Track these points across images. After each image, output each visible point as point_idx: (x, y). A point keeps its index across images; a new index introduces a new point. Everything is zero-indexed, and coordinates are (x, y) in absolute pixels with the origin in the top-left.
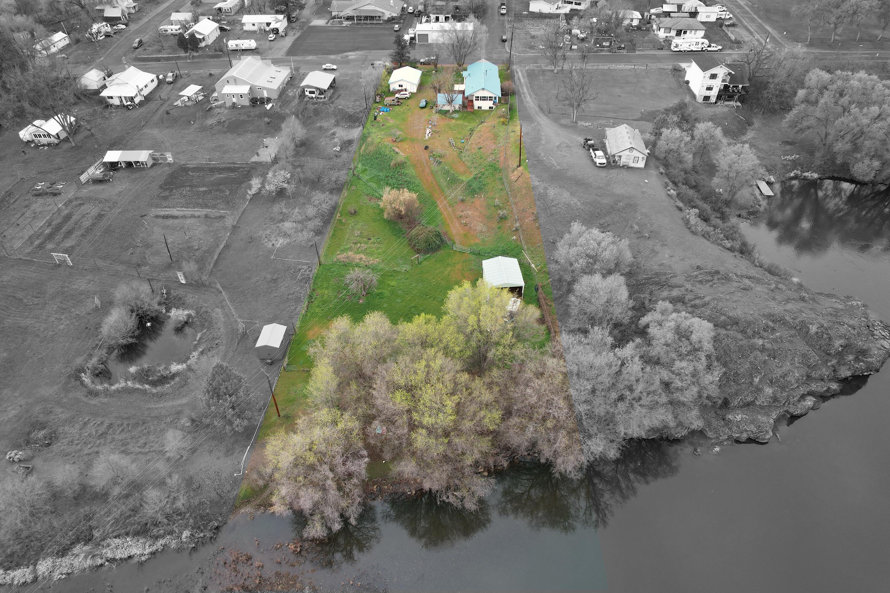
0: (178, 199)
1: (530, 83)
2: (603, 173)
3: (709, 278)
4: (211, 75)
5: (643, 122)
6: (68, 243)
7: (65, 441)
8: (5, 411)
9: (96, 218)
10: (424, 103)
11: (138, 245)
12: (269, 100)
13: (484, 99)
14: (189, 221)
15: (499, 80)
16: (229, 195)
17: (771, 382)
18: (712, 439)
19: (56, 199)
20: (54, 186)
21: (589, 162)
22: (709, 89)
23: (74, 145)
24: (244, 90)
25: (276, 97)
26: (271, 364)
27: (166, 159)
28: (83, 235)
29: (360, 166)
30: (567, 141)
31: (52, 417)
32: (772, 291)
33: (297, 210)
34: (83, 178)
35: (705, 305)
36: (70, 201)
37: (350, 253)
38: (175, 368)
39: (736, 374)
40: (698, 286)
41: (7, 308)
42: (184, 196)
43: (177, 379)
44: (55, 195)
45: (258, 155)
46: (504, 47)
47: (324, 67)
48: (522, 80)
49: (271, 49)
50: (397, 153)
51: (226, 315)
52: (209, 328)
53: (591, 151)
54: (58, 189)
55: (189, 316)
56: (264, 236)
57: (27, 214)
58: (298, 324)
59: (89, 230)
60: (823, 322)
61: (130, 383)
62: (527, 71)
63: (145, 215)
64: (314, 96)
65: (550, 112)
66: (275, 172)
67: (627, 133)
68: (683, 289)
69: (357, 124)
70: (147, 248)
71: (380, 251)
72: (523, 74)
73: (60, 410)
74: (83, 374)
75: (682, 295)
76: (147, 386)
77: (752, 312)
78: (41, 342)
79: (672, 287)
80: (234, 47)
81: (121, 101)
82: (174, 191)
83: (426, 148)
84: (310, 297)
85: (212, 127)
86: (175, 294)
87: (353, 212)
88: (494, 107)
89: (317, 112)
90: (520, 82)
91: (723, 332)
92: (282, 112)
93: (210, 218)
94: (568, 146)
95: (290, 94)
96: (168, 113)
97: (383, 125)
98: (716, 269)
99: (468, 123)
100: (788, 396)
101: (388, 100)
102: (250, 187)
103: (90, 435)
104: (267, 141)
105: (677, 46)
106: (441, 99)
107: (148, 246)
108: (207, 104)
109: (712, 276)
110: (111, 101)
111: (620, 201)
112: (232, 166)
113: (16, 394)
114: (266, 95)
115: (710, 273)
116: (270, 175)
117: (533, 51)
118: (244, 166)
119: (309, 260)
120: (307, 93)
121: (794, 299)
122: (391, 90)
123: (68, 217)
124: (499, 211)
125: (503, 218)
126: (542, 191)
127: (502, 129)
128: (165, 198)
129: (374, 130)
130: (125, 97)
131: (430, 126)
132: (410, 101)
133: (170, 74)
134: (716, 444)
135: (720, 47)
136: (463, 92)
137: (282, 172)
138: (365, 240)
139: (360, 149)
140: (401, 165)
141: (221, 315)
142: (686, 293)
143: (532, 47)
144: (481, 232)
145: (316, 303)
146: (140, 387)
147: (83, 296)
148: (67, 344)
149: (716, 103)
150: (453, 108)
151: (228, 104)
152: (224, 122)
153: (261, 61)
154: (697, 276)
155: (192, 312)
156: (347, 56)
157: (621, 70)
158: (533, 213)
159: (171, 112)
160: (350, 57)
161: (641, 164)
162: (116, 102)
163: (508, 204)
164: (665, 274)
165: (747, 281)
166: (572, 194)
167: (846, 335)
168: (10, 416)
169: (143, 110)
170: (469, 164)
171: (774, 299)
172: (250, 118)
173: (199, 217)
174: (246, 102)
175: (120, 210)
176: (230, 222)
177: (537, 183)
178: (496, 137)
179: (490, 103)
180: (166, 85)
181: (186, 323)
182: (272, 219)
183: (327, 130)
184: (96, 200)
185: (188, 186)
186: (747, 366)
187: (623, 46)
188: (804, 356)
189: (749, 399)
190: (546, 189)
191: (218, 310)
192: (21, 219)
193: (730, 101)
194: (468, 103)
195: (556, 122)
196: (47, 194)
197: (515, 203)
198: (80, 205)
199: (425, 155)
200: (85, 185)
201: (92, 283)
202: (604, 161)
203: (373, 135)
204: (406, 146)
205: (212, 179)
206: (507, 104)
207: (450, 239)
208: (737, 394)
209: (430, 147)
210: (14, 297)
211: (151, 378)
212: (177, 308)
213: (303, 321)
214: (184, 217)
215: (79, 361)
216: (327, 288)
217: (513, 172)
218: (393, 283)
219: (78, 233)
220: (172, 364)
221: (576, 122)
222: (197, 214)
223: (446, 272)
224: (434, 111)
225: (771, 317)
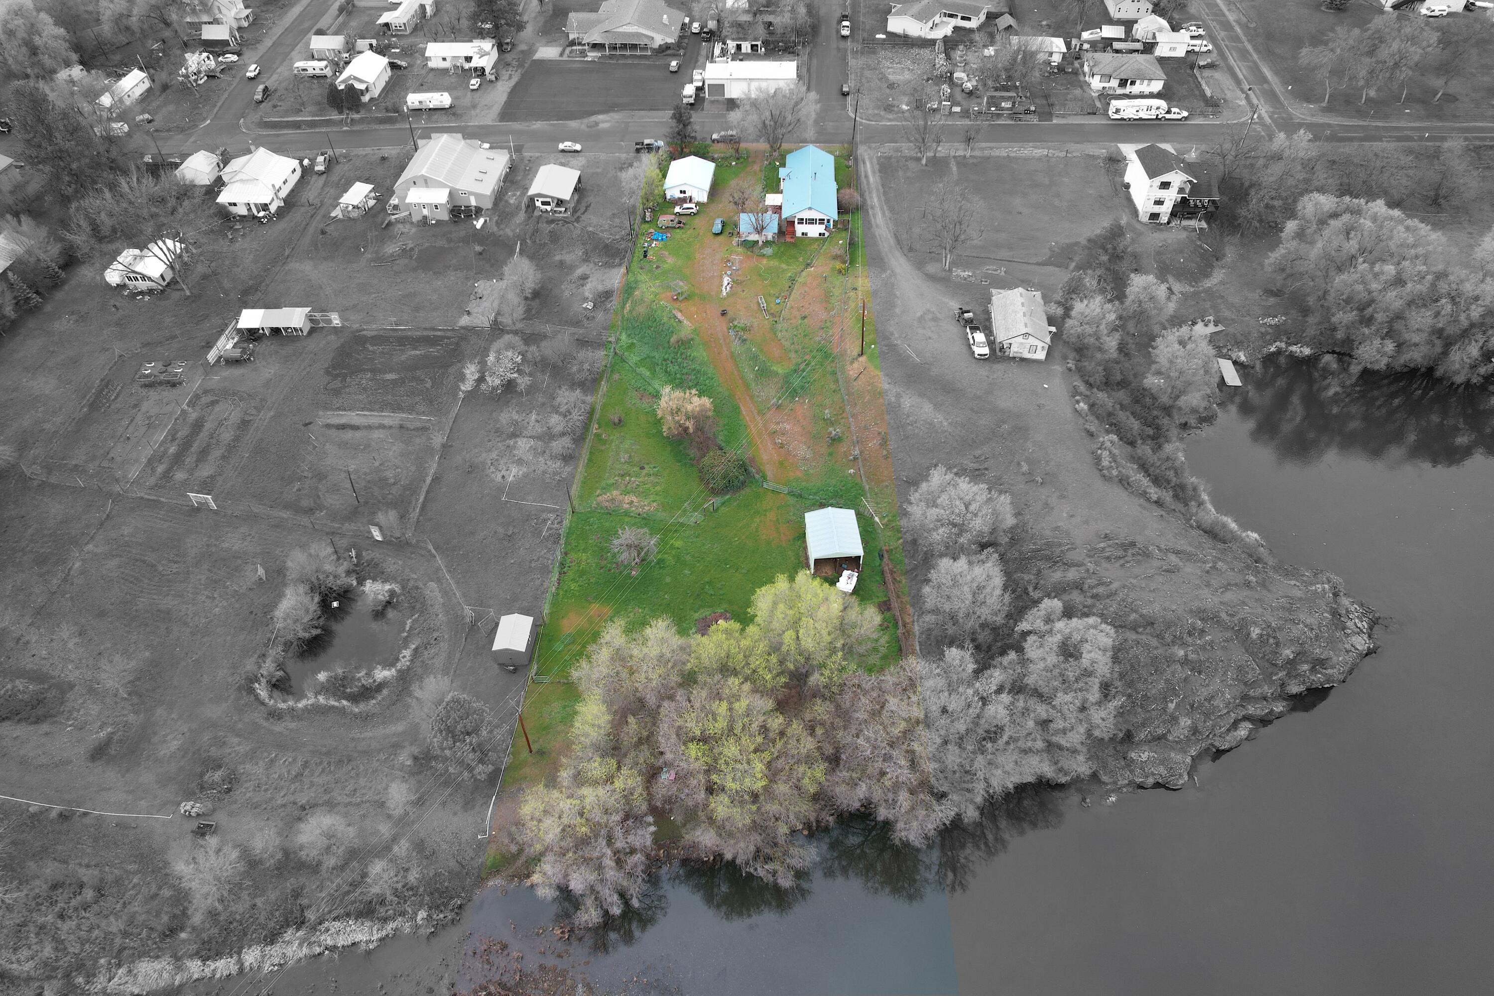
0: (356, 394)
1: (883, 186)
2: (983, 371)
3: (1120, 553)
4: (384, 159)
5: (1052, 268)
6: (206, 471)
7: (250, 785)
8: (165, 741)
9: (239, 427)
10: (720, 226)
11: (306, 474)
12: (479, 211)
13: (811, 221)
14: (376, 435)
15: (835, 186)
16: (432, 387)
17: (1192, 707)
18: (1107, 784)
19: (176, 392)
20: (169, 369)
21: (964, 349)
22: (1159, 202)
23: (188, 293)
24: (440, 197)
25: (490, 206)
26: (514, 672)
27: (330, 321)
28: (223, 457)
29: (624, 337)
30: (934, 309)
31: (228, 751)
32: (1208, 572)
33: (534, 417)
34: (212, 356)
35: (1111, 595)
36: (197, 397)
37: (615, 493)
38: (382, 674)
39: (1146, 697)
40: (1105, 564)
41: (137, 579)
42: (365, 389)
43: (385, 692)
44: (174, 385)
45: (469, 313)
46: (845, 107)
47: (561, 146)
48: (871, 179)
49: (474, 107)
50: (680, 321)
51: (445, 593)
52: (422, 612)
53: (968, 330)
54: (176, 375)
55: (392, 593)
56: (489, 462)
57: (139, 418)
58: (546, 610)
59: (231, 448)
60: (1271, 619)
61: (321, 699)
62: (879, 158)
63: (310, 423)
64: (549, 208)
65: (911, 249)
66: (499, 352)
67: (1023, 304)
68: (1083, 570)
69: (617, 260)
70: (320, 480)
71: (658, 488)
72: (872, 166)
73: (236, 740)
74: (257, 685)
75: (1081, 578)
76: (345, 702)
77: (1174, 607)
78: (193, 634)
79: (1069, 565)
80: (417, 105)
81: (250, 209)
82: (348, 379)
83: (724, 314)
84: (562, 565)
85: (393, 259)
86: (369, 557)
87: (617, 421)
88: (827, 234)
89: (554, 237)
90: (868, 182)
91: (1131, 636)
92: (501, 233)
93: (408, 429)
94: (935, 319)
95: (512, 201)
96: (323, 232)
97: (657, 267)
98: (1130, 539)
99: (788, 264)
100: (1214, 726)
101: (664, 220)
102: (462, 378)
103: (281, 777)
104: (481, 286)
105: (1117, 111)
106: (746, 222)
107: (321, 476)
108: (381, 215)
109: (1125, 550)
110: (233, 209)
111: (1004, 422)
112: (432, 333)
113: (173, 716)
114: (473, 202)
115: (1123, 545)
116: (491, 358)
117: (891, 116)
118: (449, 334)
119: (556, 504)
120: (538, 204)
121: (1236, 585)
122: (668, 197)
123: (198, 426)
124: (831, 429)
125: (835, 440)
126: (893, 399)
127: (837, 283)
128: (337, 392)
129: (643, 277)
130: (256, 205)
131: (729, 272)
132: (697, 221)
133: (320, 159)
134: (1113, 791)
135: (1185, 114)
136: (778, 209)
137: (510, 354)
138: (637, 469)
139: (623, 308)
140: (685, 343)
141: (437, 594)
142: (1085, 575)
143: (889, 108)
144: (804, 459)
145: (571, 574)
146: (336, 704)
147: (239, 561)
148: (229, 638)
149: (1168, 223)
150: (763, 238)
151: (416, 218)
152: (412, 249)
153: (463, 142)
154: (1104, 549)
155: (396, 588)
156: (597, 124)
157: (1027, 159)
158: (879, 433)
159: (328, 229)
160: (602, 126)
161: (1041, 355)
162: (243, 211)
163: (844, 416)
164: (1060, 545)
165: (1173, 558)
166: (937, 406)
167: (1299, 638)
168: (173, 749)
169: (283, 225)
170: (787, 344)
171: (1208, 585)
172: (452, 244)
173: (391, 427)
174: (445, 216)
175: (272, 413)
176: (438, 440)
177: (886, 386)
178: (827, 297)
179: (821, 228)
180: (315, 177)
181: (389, 603)
182: (498, 432)
183: (572, 268)
184: (234, 394)
185: (368, 370)
186: (1162, 685)
187: (1033, 108)
188: (1240, 668)
189: (1160, 731)
190: (898, 396)
191: (433, 585)
192: (131, 429)
193: (1190, 218)
194: (787, 227)
195: (919, 269)
196: (161, 383)
197: (854, 416)
198: (213, 403)
199: (720, 325)
200: (216, 368)
201: (249, 539)
202: (986, 350)
203: (643, 287)
204: (694, 309)
205: (403, 358)
206: (846, 229)
207: (759, 471)
208: (1144, 725)
209: (730, 314)
210: (144, 562)
211: (348, 690)
212: (374, 580)
213: (554, 604)
214: (369, 427)
215: (250, 665)
216: (585, 550)
217: (852, 363)
218: (678, 544)
219: (216, 453)
220: (375, 668)
221: (950, 270)
222: (387, 422)
223: (754, 525)
224: (734, 243)
225: (1201, 613)
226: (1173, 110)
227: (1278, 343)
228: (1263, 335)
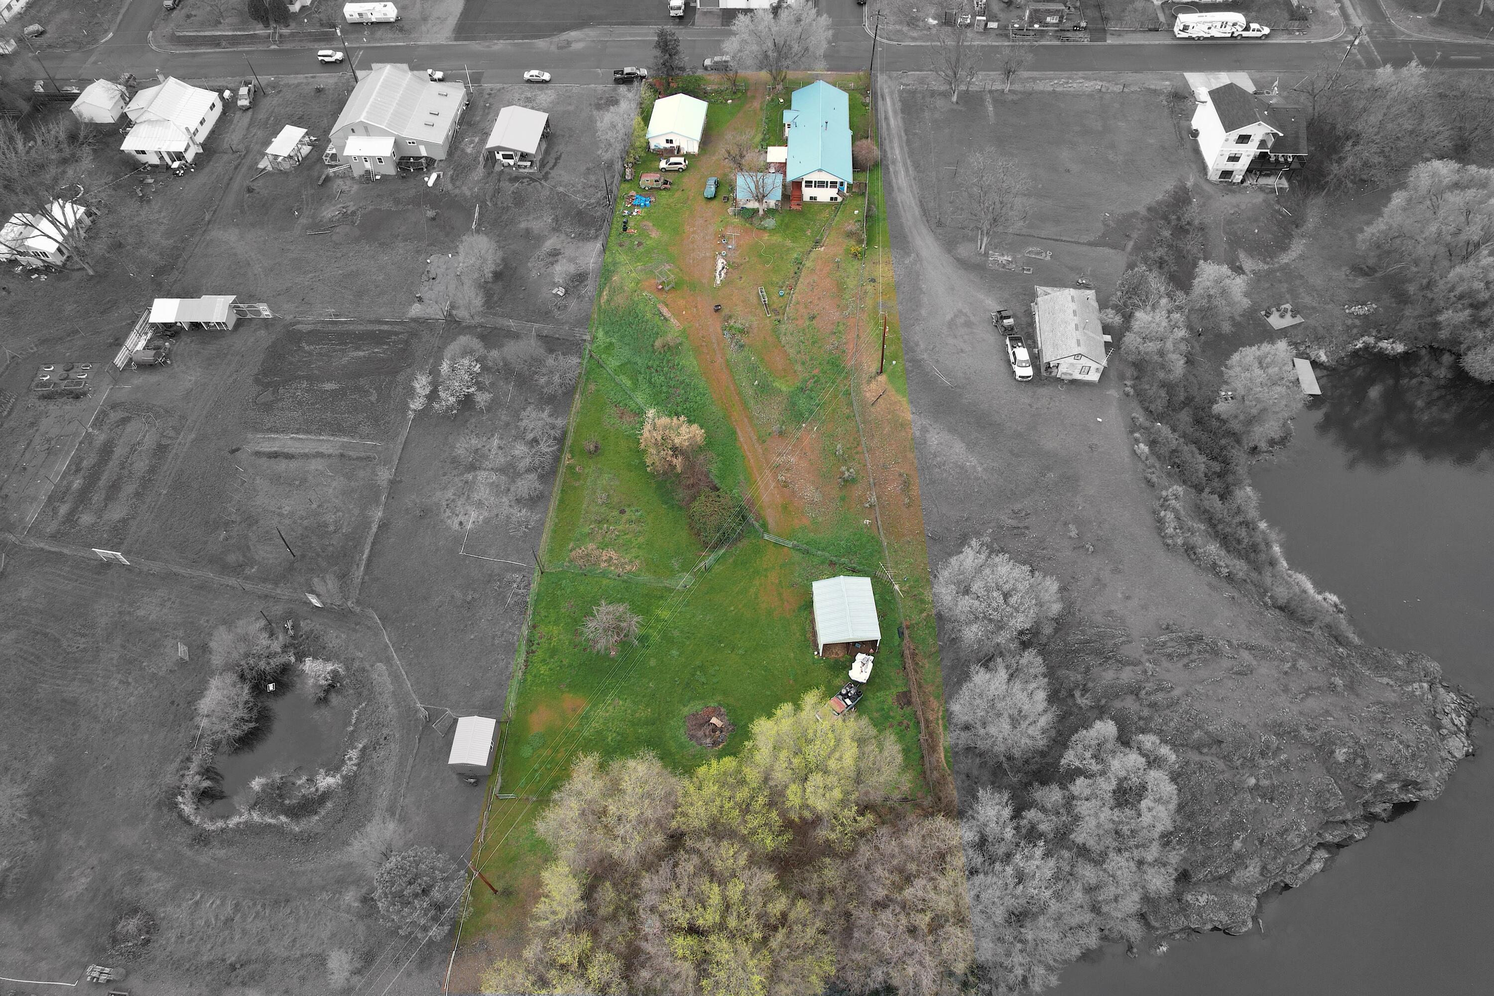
0: (289, 409)
1: (906, 132)
2: (1025, 398)
3: (1184, 650)
4: (319, 90)
5: (1107, 250)
6: (116, 513)
7: (172, 935)
8: (70, 878)
9: (155, 454)
10: (713, 189)
11: (233, 517)
12: (430, 162)
13: (821, 184)
14: (315, 465)
15: (850, 133)
16: (378, 401)
17: (1261, 842)
18: (1157, 929)
19: (82, 404)
20: (72, 375)
21: (1003, 368)
22: (1234, 159)
23: (91, 272)
24: (383, 147)
25: (443, 156)
26: (476, 784)
27: (258, 312)
28: (137, 495)
29: (600, 334)
30: (966, 310)
31: (145, 889)
32: (1286, 673)
33: (496, 442)
34: (120, 360)
35: (1173, 704)
36: (104, 413)
37: (591, 546)
38: (325, 781)
39: (1208, 833)
40: (1165, 664)
41: (38, 657)
42: (300, 403)
43: (329, 805)
44: (77, 397)
45: (420, 300)
46: (861, 22)
47: (527, 75)
48: (892, 122)
49: (425, 19)
50: (666, 319)
51: (396, 678)
52: (370, 700)
53: (1008, 342)
54: (79, 384)
55: (335, 674)
56: (444, 503)
57: (37, 440)
58: (512, 700)
59: (146, 483)
60: (1359, 733)
61: (256, 817)
62: (901, 92)
63: (237, 450)
64: (511, 162)
65: (940, 224)
66: (453, 359)
67: (1074, 312)
68: (1138, 669)
69: (592, 232)
70: (250, 525)
71: (641, 539)
72: (893, 104)
73: (155, 875)
74: (180, 799)
75: (1137, 682)
76: (283, 818)
77: (1245, 721)
78: (104, 731)
79: (1124, 663)
80: (356, 18)
81: (162, 158)
82: (281, 390)
83: (717, 309)
84: (530, 642)
85: (332, 225)
86: (307, 629)
87: (592, 448)
88: (840, 199)
89: (519, 200)
90: (888, 125)
91: (1195, 757)
92: (457, 191)
93: (350, 458)
94: (968, 324)
95: (469, 150)
96: (250, 190)
97: (640, 244)
98: (1196, 631)
99: (794, 239)
100: (1285, 864)
101: (648, 180)
102: (411, 392)
103: (208, 924)
104: (436, 262)
105: (1185, 28)
106: (744, 185)
107: (251, 521)
108: (318, 167)
109: (1190, 646)
110: (141, 157)
111: (1049, 469)
112: (377, 327)
113: (81, 843)
114: (424, 152)
115: (1188, 639)
116: (445, 367)
117: (915, 34)
118: (397, 328)
119: (522, 560)
120: (499, 156)
121: (1318, 689)
122: (652, 147)
123: (106, 451)
124: (844, 468)
125: (848, 482)
126: (918, 434)
127: (852, 271)
128: (268, 407)
129: (622, 258)
130: (168, 153)
131: (724, 253)
132: (687, 181)
133: (244, 91)
134: (1163, 937)
135: (1266, 30)
136: (782, 167)
137: (466, 362)
138: (616, 513)
139: (600, 295)
140: (671, 349)
141: (387, 679)
142: (1143, 677)
143: (913, 22)
144: (812, 503)
145: (540, 653)
146: (273, 821)
147: (158, 635)
148: (146, 737)
149: (1242, 182)
150: (765, 206)
151: (357, 173)
152: (354, 213)
153: (410, 74)
154: (1165, 643)
155: (340, 668)
156: (569, 43)
157: (1076, 96)
158: (901, 475)
159: (255, 186)
160: (577, 46)
161: (1094, 377)
162: (155, 161)
163: (859, 449)
164: (1113, 637)
165: (1245, 655)
166: (971, 446)
167: (1392, 757)
168: (80, 888)
169: (203, 178)
170: (792, 352)
171: (1286, 690)
172: (400, 207)
173: (330, 456)
174: (390, 170)
175: (193, 436)
176: (384, 475)
177: (910, 417)
178: (840, 287)
179: (833, 192)
180: (239, 114)
181: (332, 686)
182: (455, 461)
183: (540, 239)
184: (149, 409)
185: (303, 377)
186: (1227, 817)
187: (1083, 24)
188: (1319, 794)
189: (1222, 872)
190: (924, 430)
191: (381, 666)
192: (27, 455)
193: (1268, 175)
194: (792, 191)
195: (949, 251)
196: (61, 394)
198: (125, 421)
199: (714, 325)
200: (126, 374)
201: (168, 604)
202: (1029, 372)
203: (622, 270)
204: (682, 303)
205: (345, 360)
206: (863, 194)
207: (758, 517)
208: (1203, 864)
209: (726, 311)
210: (46, 635)
211: (287, 802)
212: (315, 658)
213: (520, 694)
214: (306, 456)
215: (169, 779)
216: (556, 623)
217: (869, 382)
218: (665, 614)
219: (129, 489)
220: (317, 773)
221: (986, 254)
222: (325, 449)
223: (752, 590)
224: (730, 210)
225: (1278, 728)
226: (1254, 26)
227: (1366, 338)
228: (1349, 328)
